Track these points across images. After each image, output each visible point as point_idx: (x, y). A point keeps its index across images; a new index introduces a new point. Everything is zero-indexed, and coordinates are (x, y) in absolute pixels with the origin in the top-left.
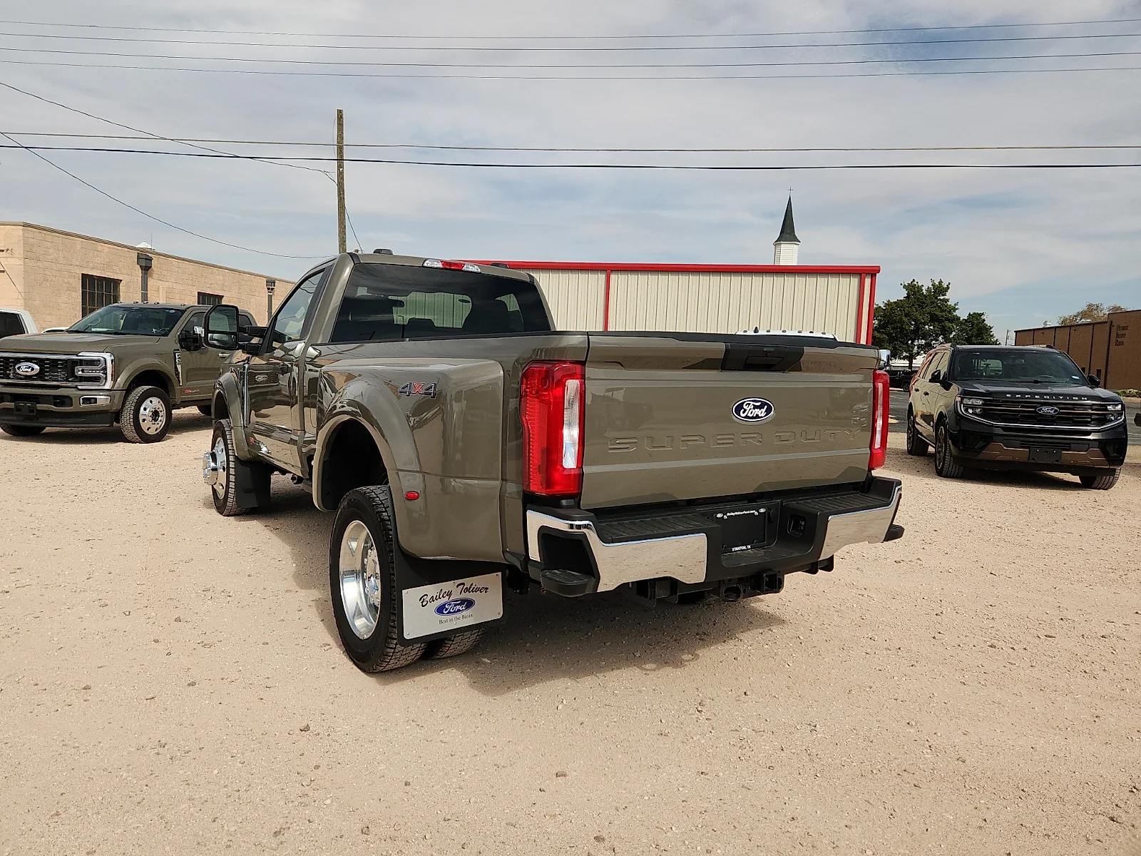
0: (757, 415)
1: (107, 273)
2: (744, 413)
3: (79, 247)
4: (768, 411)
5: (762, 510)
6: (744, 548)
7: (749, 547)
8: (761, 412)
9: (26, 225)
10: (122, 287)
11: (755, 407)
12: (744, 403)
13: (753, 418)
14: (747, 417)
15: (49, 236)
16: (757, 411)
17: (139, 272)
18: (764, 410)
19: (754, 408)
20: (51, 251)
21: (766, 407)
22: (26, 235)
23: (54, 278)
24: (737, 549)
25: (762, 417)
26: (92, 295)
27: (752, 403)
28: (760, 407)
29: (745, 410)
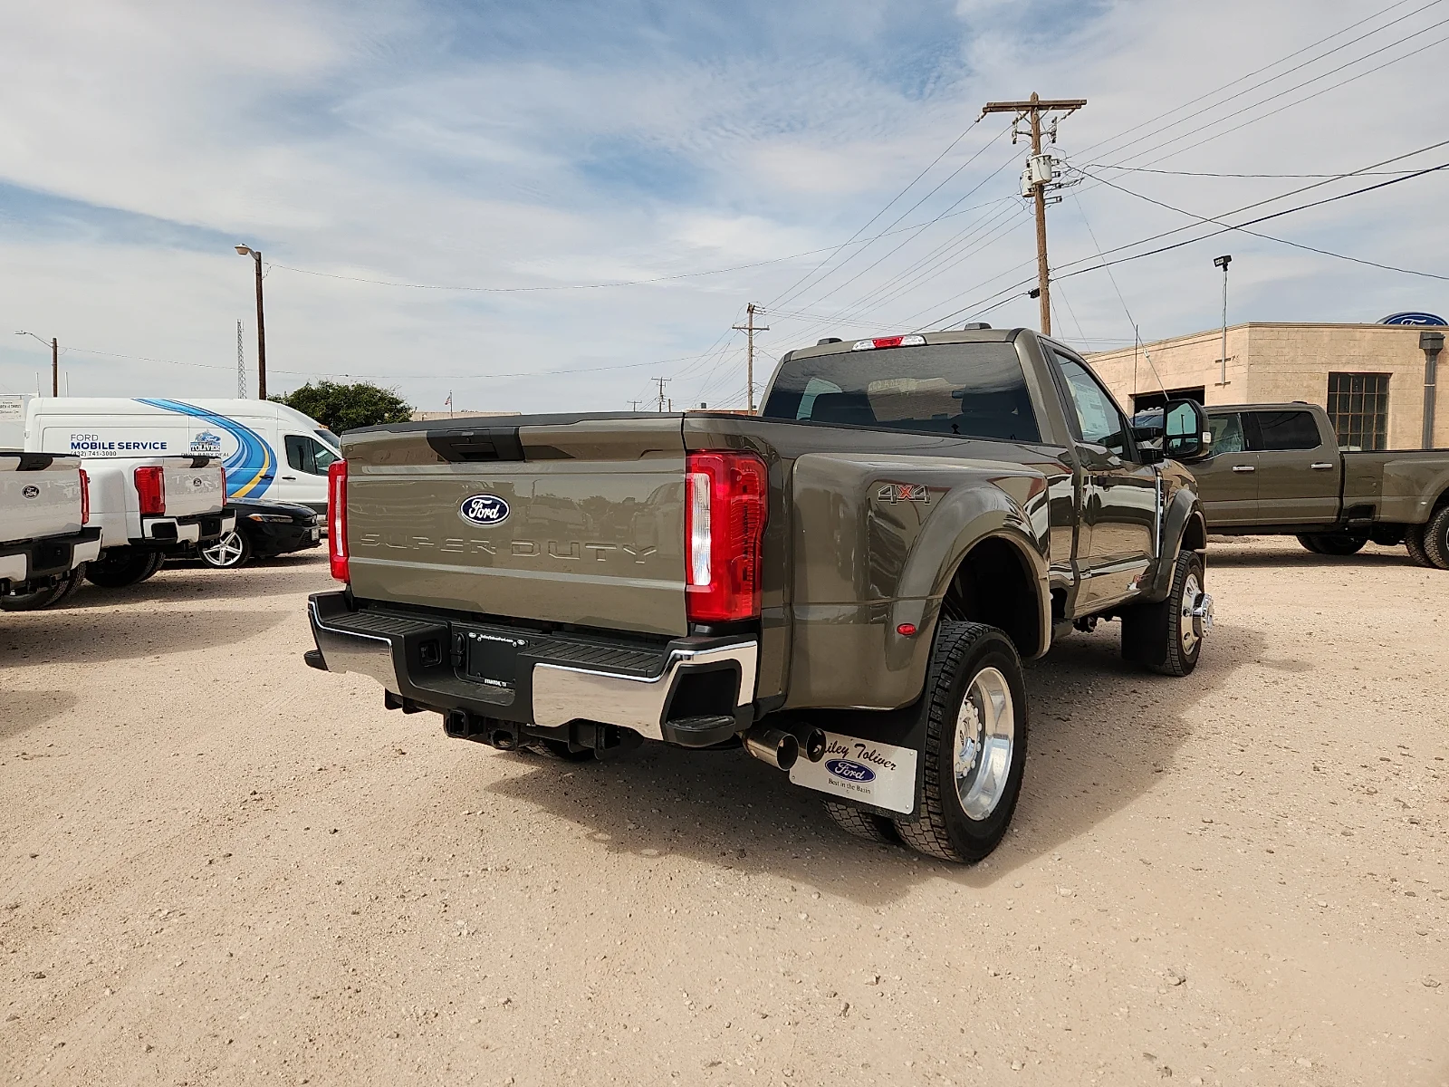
0: (488, 517)
1: (1369, 367)
2: (472, 512)
3: (1326, 339)
4: (502, 511)
5: (521, 642)
6: (499, 683)
7: (505, 684)
8: (493, 513)
9: (1253, 325)
10: (1392, 383)
11: (485, 506)
12: (472, 500)
13: (482, 519)
14: (476, 518)
15: (1284, 333)
16: (487, 512)
17: (1422, 358)
18: (495, 511)
19: (484, 508)
20: (1286, 351)
21: (498, 506)
22: (1253, 337)
23: (1288, 384)
24: (491, 682)
25: (493, 519)
26: (1345, 399)
27: (481, 501)
28: (492, 506)
29: (473, 510)
